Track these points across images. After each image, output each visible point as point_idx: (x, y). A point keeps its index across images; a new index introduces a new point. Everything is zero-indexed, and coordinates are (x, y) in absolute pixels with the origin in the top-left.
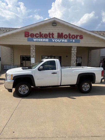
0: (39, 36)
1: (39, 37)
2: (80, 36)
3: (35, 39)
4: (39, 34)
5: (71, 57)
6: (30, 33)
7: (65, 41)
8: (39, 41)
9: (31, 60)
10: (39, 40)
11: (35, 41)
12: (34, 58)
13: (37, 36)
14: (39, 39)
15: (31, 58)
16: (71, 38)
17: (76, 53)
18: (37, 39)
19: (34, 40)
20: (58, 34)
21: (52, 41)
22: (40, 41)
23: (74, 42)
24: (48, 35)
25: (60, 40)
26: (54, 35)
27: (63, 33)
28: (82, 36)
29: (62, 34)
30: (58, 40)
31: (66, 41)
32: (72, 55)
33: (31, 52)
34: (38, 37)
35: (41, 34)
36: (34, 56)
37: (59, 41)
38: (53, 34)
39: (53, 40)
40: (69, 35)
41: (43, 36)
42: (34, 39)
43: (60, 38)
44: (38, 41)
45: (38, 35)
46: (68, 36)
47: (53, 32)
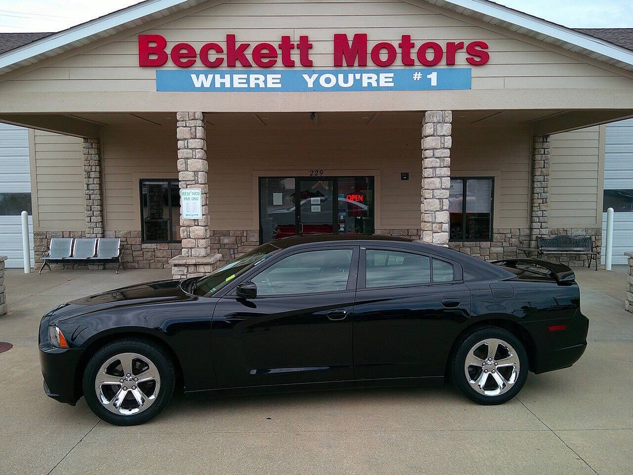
0: (225, 56)
1: (225, 63)
2: (471, 49)
3: (202, 77)
4: (224, 46)
5: (420, 177)
6: (173, 39)
7: (378, 81)
8: (228, 85)
9: (183, 202)
10: (223, 84)
11: (202, 89)
12: (199, 191)
13: (213, 56)
14: (222, 77)
15: (182, 191)
16: (417, 62)
17: (447, 153)
18: (210, 77)
19: (198, 84)
20: (340, 40)
21: (302, 87)
22: (232, 89)
23: (434, 83)
24: (279, 52)
25: (351, 76)
26: (310, 51)
27: (366, 35)
28: (485, 46)
29: (361, 39)
30: (341, 76)
31: (385, 79)
32: (427, 163)
33: (180, 154)
34: (219, 62)
35: (237, 45)
36: (201, 178)
37: (346, 81)
38: (305, 45)
39: (306, 77)
40: (406, 43)
41: (249, 57)
42: (194, 76)
43: (350, 64)
44: (218, 85)
45: (219, 50)
46: (399, 51)
47: (304, 33)
